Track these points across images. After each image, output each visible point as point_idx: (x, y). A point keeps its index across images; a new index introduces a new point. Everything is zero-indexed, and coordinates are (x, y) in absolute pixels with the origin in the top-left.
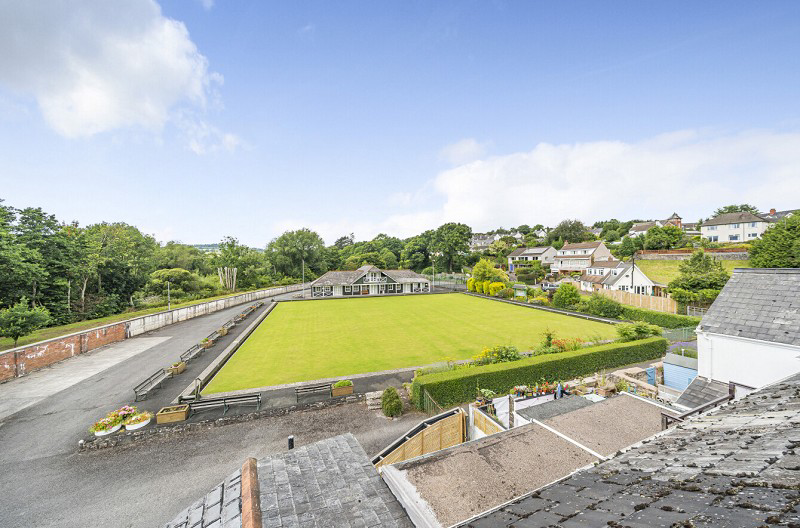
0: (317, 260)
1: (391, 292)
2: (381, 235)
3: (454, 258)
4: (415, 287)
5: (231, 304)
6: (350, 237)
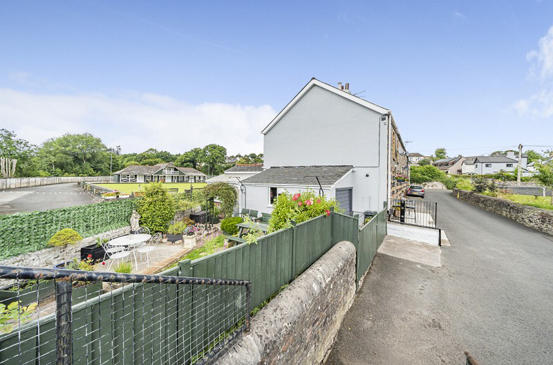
0: (98, 162)
1: (181, 181)
2: (152, 150)
3: (216, 167)
4: (197, 179)
5: (45, 182)
6: (116, 149)
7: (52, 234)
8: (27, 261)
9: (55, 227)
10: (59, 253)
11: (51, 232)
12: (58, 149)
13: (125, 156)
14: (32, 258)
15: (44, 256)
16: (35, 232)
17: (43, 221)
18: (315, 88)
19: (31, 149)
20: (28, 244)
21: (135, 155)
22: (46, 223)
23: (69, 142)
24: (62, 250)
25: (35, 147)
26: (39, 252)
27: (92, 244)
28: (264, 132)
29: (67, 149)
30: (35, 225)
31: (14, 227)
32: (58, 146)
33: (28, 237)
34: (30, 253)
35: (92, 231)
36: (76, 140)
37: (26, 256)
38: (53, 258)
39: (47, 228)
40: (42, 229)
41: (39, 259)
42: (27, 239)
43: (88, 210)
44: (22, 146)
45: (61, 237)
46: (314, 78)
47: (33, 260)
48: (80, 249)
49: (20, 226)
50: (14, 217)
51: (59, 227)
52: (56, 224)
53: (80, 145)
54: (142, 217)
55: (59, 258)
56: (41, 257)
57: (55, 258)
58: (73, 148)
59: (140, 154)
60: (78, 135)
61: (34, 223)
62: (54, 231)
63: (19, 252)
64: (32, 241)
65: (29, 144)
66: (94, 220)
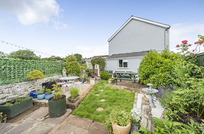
7: (27, 74)
8: (14, 88)
9: (29, 70)
10: (31, 85)
11: (26, 73)
12: (16, 56)
13: (43, 59)
14: (17, 86)
15: (24, 86)
16: (18, 72)
17: (22, 65)
18: (133, 20)
19: (5, 55)
20: (14, 78)
21: (46, 58)
22: (24, 67)
23: (20, 53)
24: (33, 84)
25: (7, 55)
26: (21, 83)
27: (47, 82)
28: (109, 41)
29: (20, 56)
30: (18, 67)
31: (5, 66)
32: (16, 54)
33: (14, 74)
34: (16, 83)
35: (46, 75)
36: (23, 52)
37: (14, 85)
38: (28, 87)
39: (24, 70)
40: (21, 71)
41: (21, 87)
42: (13, 75)
43: (44, 64)
44: (1, 54)
45: (34, 74)
46: (132, 16)
47: (18, 87)
48: (41, 84)
49: (9, 66)
50: (5, 60)
51: (30, 70)
52: (29, 69)
53: (25, 54)
54: (67, 71)
55: (31, 88)
56: (22, 86)
57: (30, 88)
58: (22, 55)
59: (49, 58)
60: (24, 50)
61: (17, 66)
62: (28, 72)
63: (9, 82)
64: (16, 76)
65: (4, 54)
66: (47, 70)
